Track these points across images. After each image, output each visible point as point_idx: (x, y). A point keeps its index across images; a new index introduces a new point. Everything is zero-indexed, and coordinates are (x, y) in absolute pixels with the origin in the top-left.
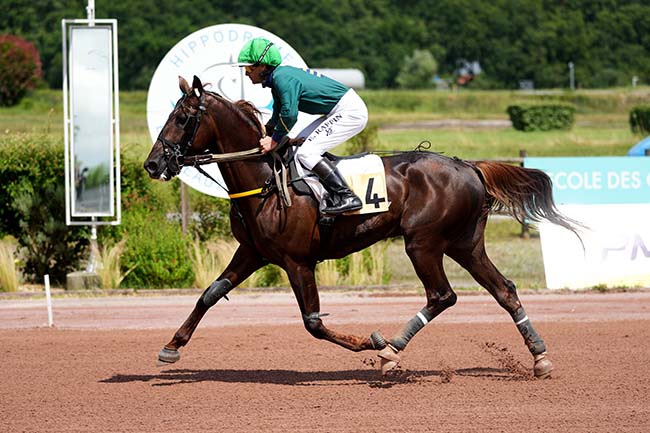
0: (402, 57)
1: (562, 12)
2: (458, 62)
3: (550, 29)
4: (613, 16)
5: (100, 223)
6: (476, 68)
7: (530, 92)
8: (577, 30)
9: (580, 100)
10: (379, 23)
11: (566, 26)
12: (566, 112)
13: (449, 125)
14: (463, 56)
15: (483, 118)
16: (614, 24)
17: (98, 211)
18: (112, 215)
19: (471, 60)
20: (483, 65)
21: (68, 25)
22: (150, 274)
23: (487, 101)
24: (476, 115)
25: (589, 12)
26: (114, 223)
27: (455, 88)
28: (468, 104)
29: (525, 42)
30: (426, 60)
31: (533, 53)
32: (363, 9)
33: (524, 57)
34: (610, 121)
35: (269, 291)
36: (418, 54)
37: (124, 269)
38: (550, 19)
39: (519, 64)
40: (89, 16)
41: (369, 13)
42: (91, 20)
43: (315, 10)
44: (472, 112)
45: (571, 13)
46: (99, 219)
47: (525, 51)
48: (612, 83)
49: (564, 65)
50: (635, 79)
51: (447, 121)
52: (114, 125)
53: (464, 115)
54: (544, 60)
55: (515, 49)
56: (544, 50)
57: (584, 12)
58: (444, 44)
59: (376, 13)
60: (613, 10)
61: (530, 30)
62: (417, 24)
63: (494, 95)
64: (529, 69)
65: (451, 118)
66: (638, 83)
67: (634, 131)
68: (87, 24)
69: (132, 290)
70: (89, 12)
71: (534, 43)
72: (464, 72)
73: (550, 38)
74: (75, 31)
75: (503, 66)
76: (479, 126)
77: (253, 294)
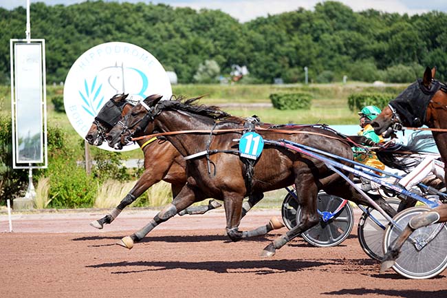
0: (197, 64)
1: (298, 35)
2: (233, 67)
3: (290, 46)
4: (332, 37)
5: (34, 167)
6: (244, 70)
7: (282, 86)
8: (309, 47)
9: (314, 90)
10: (184, 42)
11: (301, 44)
12: (307, 98)
13: (232, 106)
14: (236, 64)
15: (254, 102)
16: (332, 43)
17: (33, 159)
18: (42, 162)
19: (241, 65)
20: (249, 69)
21: (14, 43)
22: (66, 199)
23: (256, 91)
24: (249, 100)
25: (315, 35)
26: (43, 167)
27: (233, 83)
28: (244, 93)
29: (275, 54)
30: (213, 65)
31: (280, 61)
32: (173, 32)
33: (275, 64)
34: (333, 104)
35: (141, 209)
36: (208, 62)
37: (50, 196)
38: (291, 40)
39: (271, 68)
40: (27, 37)
41: (178, 35)
42: (28, 39)
43: (143, 34)
44: (247, 98)
45: (305, 36)
46: (34, 165)
47: (275, 60)
48: (330, 79)
49: (301, 69)
50: (345, 77)
51: (231, 104)
52: (43, 105)
53: (241, 100)
54: (287, 65)
55: (269, 58)
56: (287, 59)
57: (312, 35)
58: (225, 55)
59: (183, 36)
60: (331, 34)
61: (278, 46)
62: (207, 43)
63: (259, 87)
64: (278, 71)
65: (235, 102)
66: (347, 80)
67: (352, 110)
68: (26, 42)
69: (55, 209)
70: (27, 34)
71: (281, 55)
72: (237, 73)
73: (291, 52)
74: (18, 46)
75: (261, 70)
76: (252, 107)
77: (132, 212)
